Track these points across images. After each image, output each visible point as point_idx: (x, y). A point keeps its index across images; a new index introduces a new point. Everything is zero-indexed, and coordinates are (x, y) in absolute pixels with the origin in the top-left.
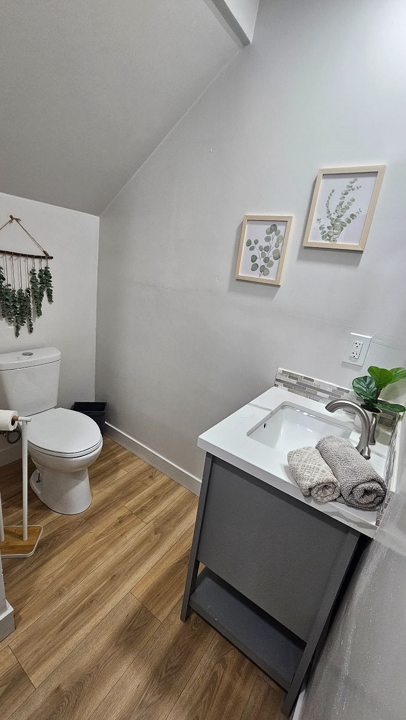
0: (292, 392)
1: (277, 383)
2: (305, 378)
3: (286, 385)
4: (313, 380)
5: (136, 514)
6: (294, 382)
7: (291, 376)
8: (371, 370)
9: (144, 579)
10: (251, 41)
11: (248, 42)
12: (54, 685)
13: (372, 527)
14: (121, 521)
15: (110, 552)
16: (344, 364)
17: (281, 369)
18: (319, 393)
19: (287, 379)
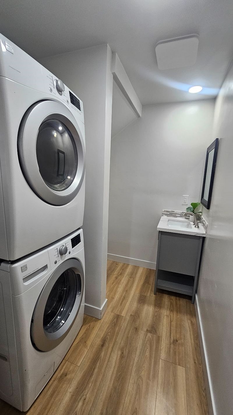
0: (168, 216)
1: (163, 215)
2: (172, 211)
3: (166, 215)
4: (174, 211)
5: (120, 275)
6: (168, 213)
7: (167, 212)
8: (192, 204)
9: (136, 289)
10: (141, 116)
11: (140, 117)
12: (129, 315)
13: (205, 234)
14: (116, 278)
15: (120, 286)
16: (183, 205)
17: (163, 210)
18: (177, 215)
19: (166, 213)
